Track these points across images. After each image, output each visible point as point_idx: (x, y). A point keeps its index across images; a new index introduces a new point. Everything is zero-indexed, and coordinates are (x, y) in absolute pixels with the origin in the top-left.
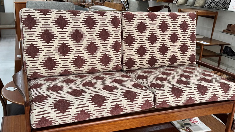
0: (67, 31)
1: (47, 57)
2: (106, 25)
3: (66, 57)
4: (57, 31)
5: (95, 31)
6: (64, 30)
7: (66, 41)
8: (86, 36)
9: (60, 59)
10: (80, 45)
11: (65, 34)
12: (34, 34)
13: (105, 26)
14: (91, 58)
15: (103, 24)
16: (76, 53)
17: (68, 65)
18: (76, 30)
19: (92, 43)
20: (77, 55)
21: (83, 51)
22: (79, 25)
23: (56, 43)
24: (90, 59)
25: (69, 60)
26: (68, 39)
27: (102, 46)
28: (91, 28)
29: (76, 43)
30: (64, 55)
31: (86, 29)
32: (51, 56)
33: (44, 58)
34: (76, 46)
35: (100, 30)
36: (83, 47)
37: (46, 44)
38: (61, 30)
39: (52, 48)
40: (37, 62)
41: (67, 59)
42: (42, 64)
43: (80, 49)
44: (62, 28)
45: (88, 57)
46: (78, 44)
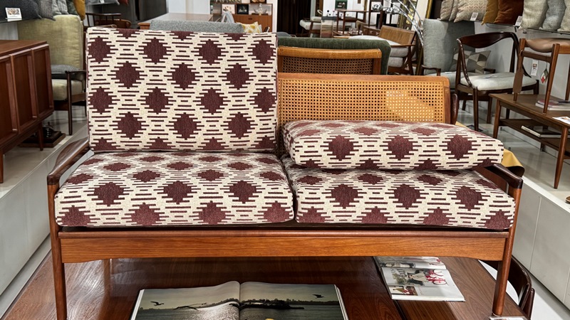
0: (165, 67)
1: (126, 112)
2: (243, 57)
3: (160, 114)
4: (146, 67)
5: (219, 68)
6: (159, 64)
7: (162, 84)
8: (202, 77)
9: (148, 117)
10: (188, 93)
11: (161, 71)
12: (105, 70)
13: (241, 58)
14: (209, 119)
15: (236, 54)
16: (180, 108)
17: (163, 130)
18: (182, 66)
19: (212, 91)
20: (182, 112)
21: (194, 105)
22: (189, 56)
23: (143, 88)
24: (207, 121)
25: (166, 121)
26: (165, 80)
27: (233, 96)
28: (211, 62)
29: (181, 90)
30: (157, 111)
31: (202, 63)
32: (132, 112)
33: (120, 114)
34: (180, 94)
35: (229, 65)
36: (194, 97)
37: (125, 89)
38: (153, 64)
39: (135, 96)
40: (107, 121)
41: (161, 119)
42: (116, 125)
43: (187, 101)
44: (155, 61)
45: (203, 117)
46: (184, 91)
